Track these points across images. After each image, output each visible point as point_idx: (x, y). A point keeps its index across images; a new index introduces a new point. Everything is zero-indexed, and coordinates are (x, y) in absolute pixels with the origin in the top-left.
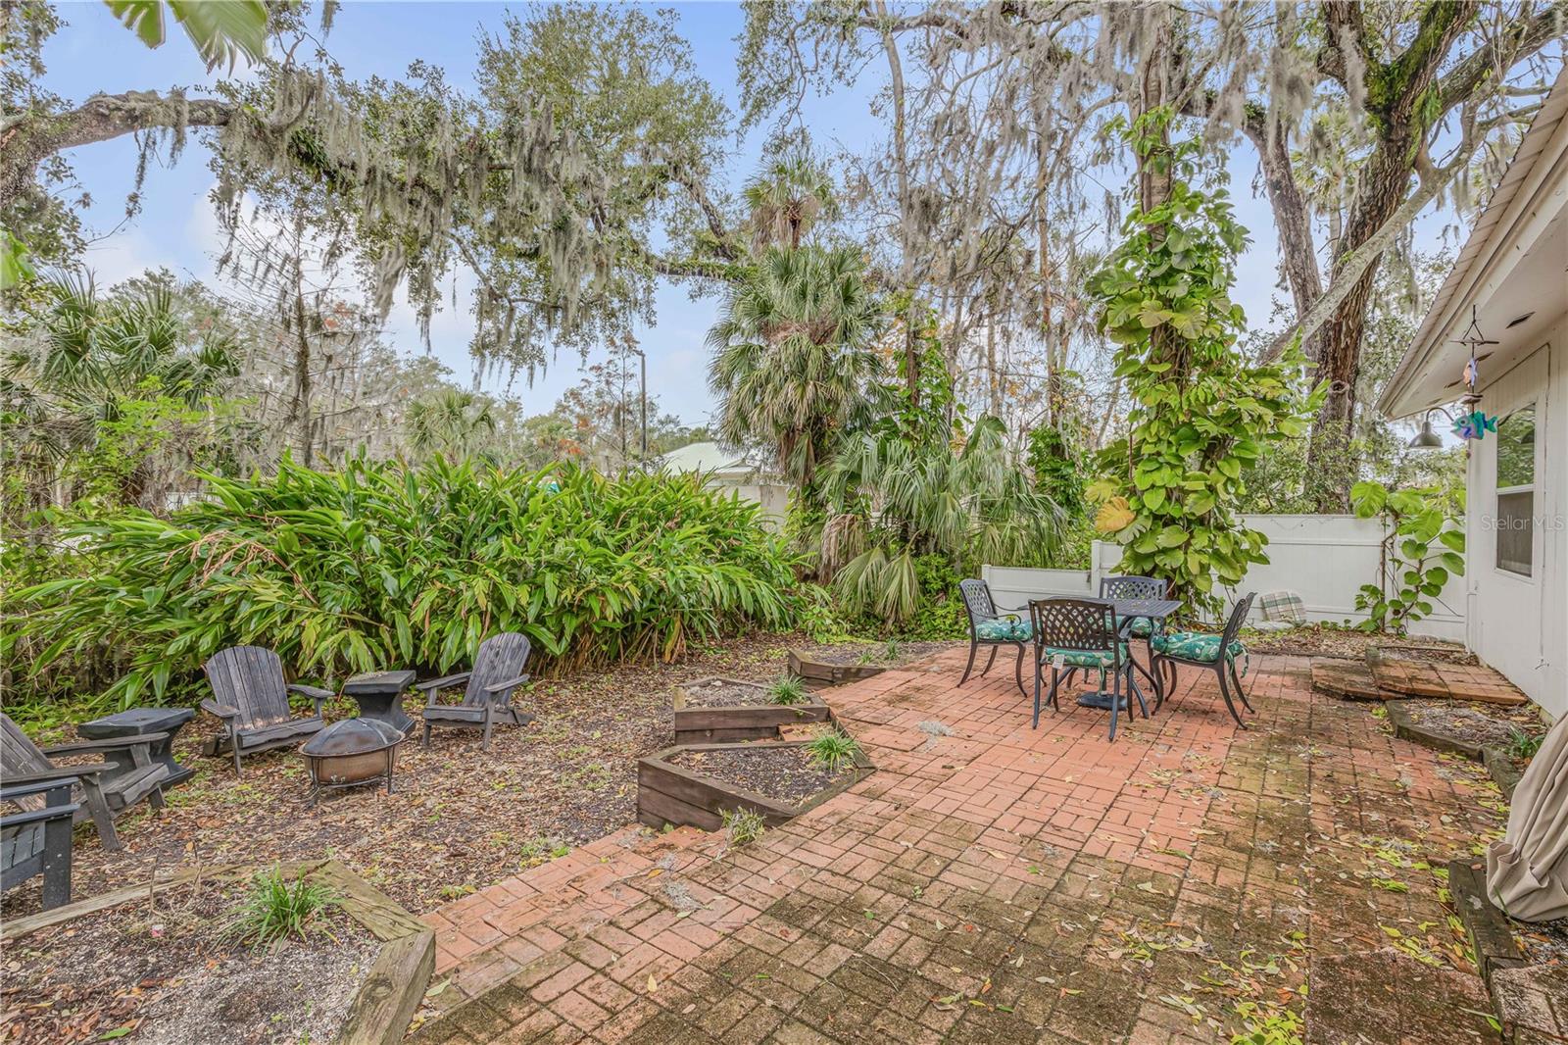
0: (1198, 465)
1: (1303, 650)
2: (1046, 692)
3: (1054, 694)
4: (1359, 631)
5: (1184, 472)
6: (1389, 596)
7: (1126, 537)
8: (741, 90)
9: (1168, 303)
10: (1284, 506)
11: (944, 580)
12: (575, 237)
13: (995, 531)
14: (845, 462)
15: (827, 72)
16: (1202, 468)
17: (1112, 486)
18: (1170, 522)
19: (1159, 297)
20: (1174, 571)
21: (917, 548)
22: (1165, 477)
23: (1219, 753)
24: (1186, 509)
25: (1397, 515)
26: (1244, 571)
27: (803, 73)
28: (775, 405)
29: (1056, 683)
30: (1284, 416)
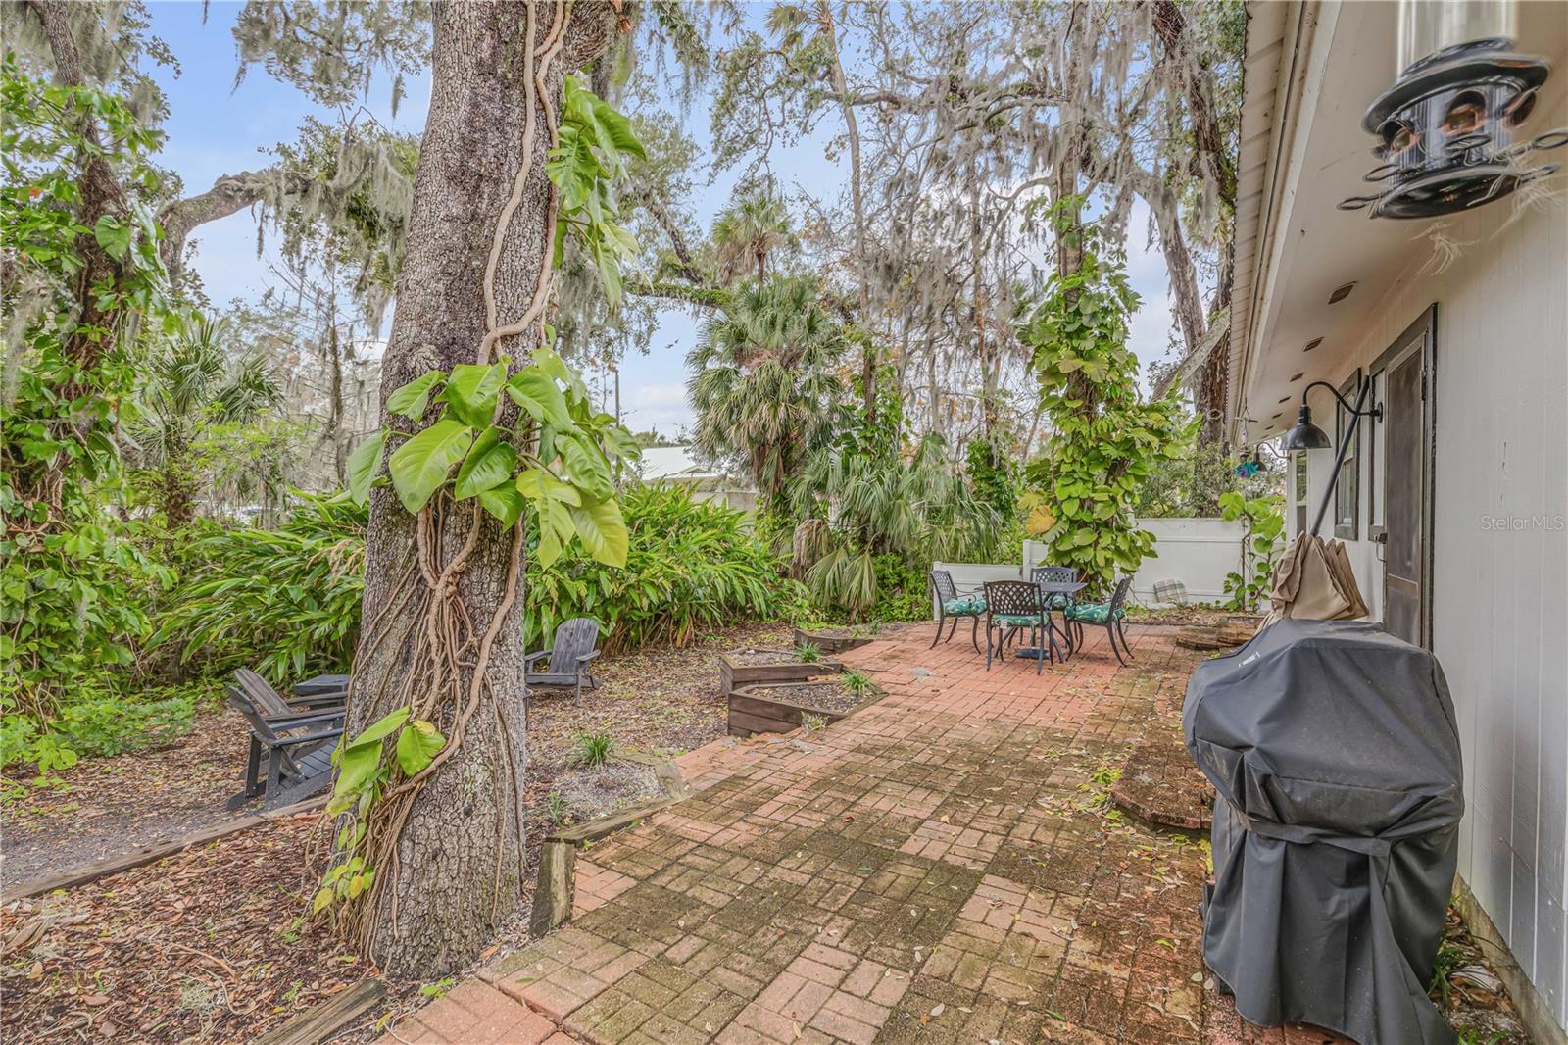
0: (1104, 480)
1: (1180, 621)
2: (994, 650)
3: (1000, 649)
4: (1226, 609)
5: (1094, 485)
6: (1247, 582)
7: (1050, 537)
8: (713, 137)
9: (1080, 354)
10: (1173, 512)
11: (899, 576)
12: (591, 284)
13: (942, 533)
14: (813, 474)
15: (792, 128)
16: (1106, 483)
17: (1038, 497)
18: (1082, 525)
19: (1073, 348)
20: (1086, 563)
21: (875, 548)
22: (1078, 490)
23: (1107, 679)
24: (1095, 515)
25: (1252, 519)
26: (1138, 563)
27: (771, 127)
28: (751, 424)
29: (1001, 642)
30: (1167, 442)
